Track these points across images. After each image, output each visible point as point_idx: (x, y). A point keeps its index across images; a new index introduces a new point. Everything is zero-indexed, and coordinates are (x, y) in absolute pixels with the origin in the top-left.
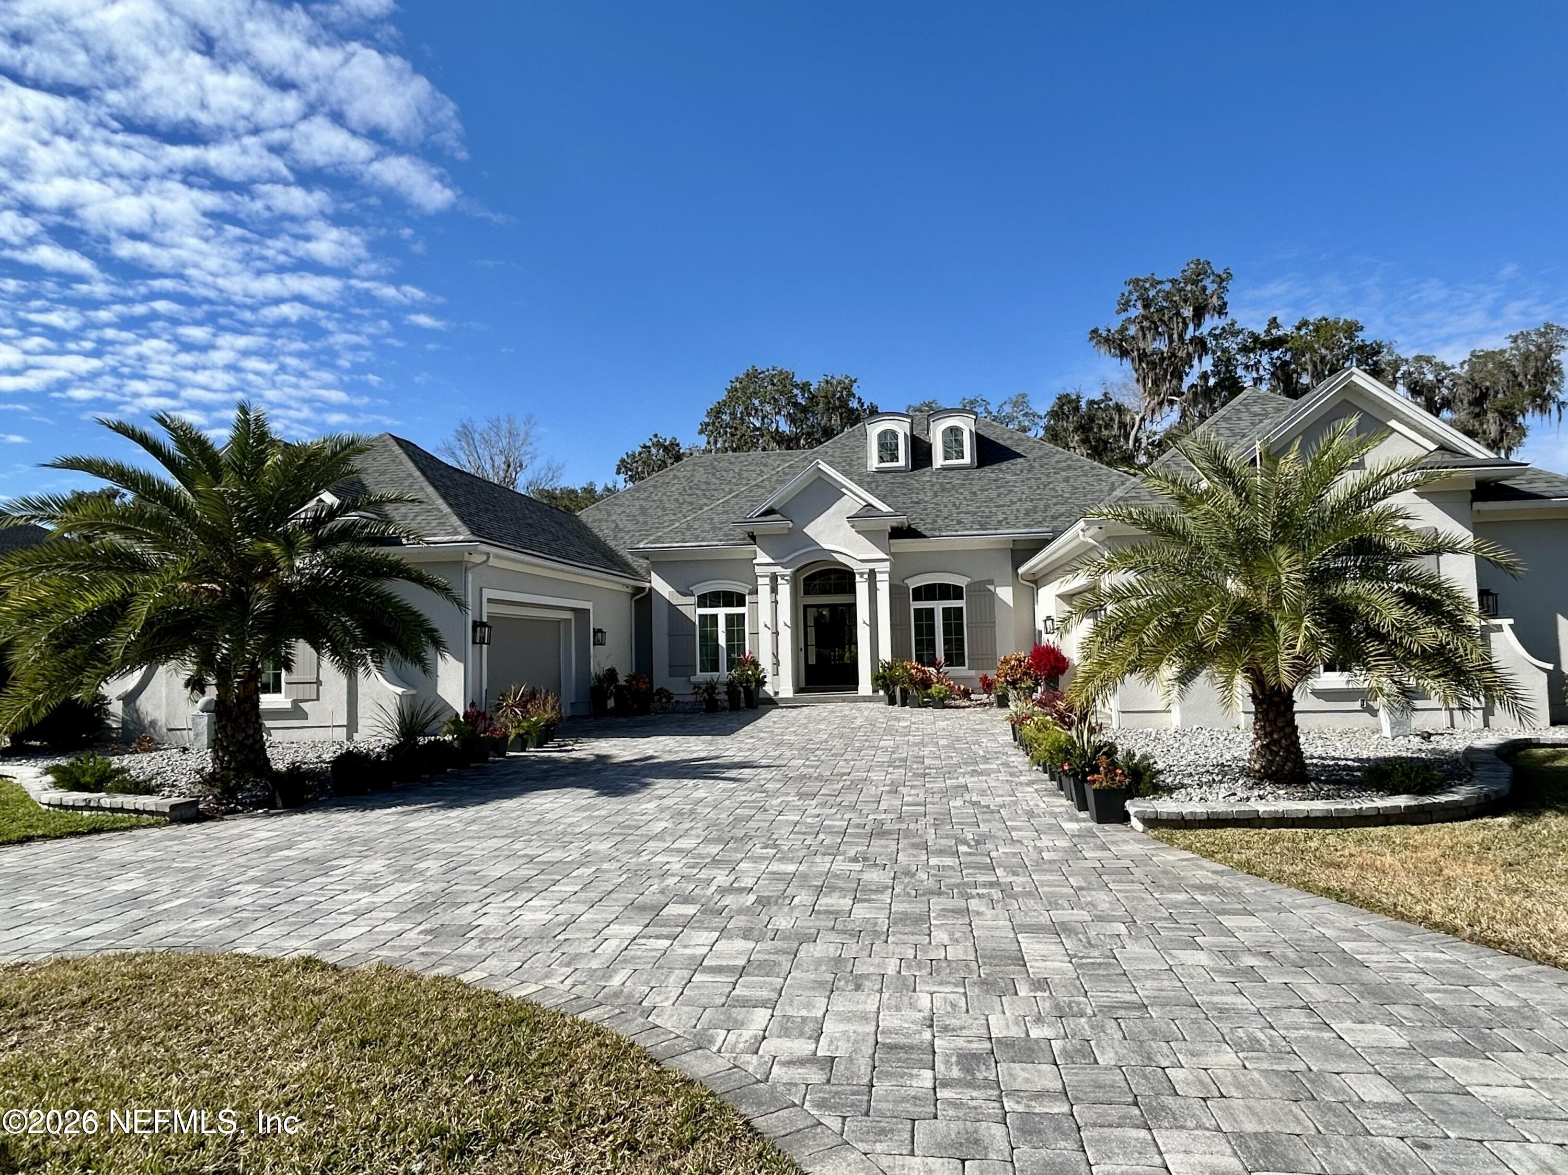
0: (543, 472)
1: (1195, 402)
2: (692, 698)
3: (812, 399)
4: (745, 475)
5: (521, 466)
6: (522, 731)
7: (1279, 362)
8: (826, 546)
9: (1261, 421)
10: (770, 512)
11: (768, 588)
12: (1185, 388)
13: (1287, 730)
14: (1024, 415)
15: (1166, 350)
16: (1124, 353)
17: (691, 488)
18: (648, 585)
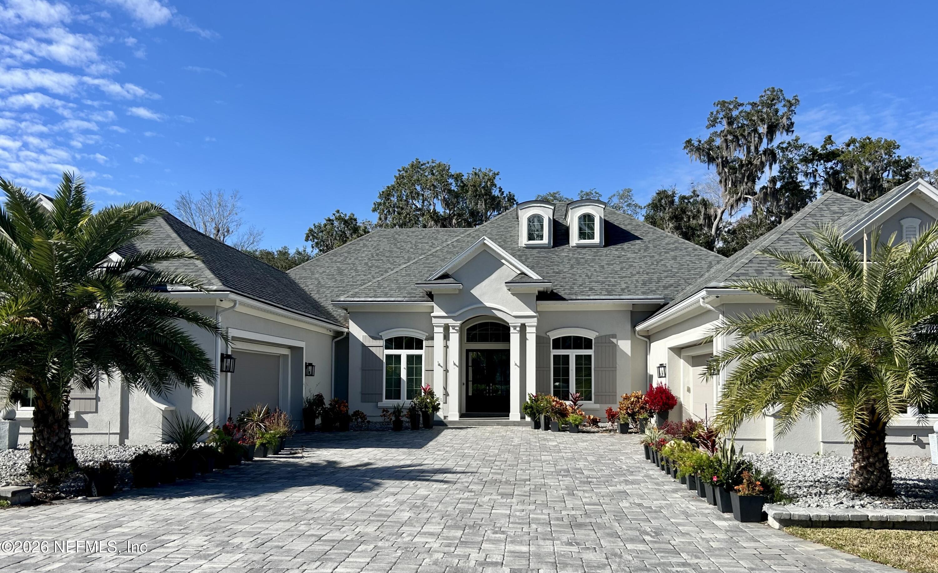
0: (246, 237)
1: (765, 200)
2: (381, 419)
3: (463, 187)
4: (420, 245)
5: (228, 231)
6: (264, 441)
7: (831, 171)
8: (488, 304)
9: (839, 218)
10: (445, 276)
11: (442, 336)
12: (757, 188)
13: (881, 456)
14: (628, 205)
15: (744, 158)
16: (711, 160)
17: (377, 255)
18: (346, 330)
